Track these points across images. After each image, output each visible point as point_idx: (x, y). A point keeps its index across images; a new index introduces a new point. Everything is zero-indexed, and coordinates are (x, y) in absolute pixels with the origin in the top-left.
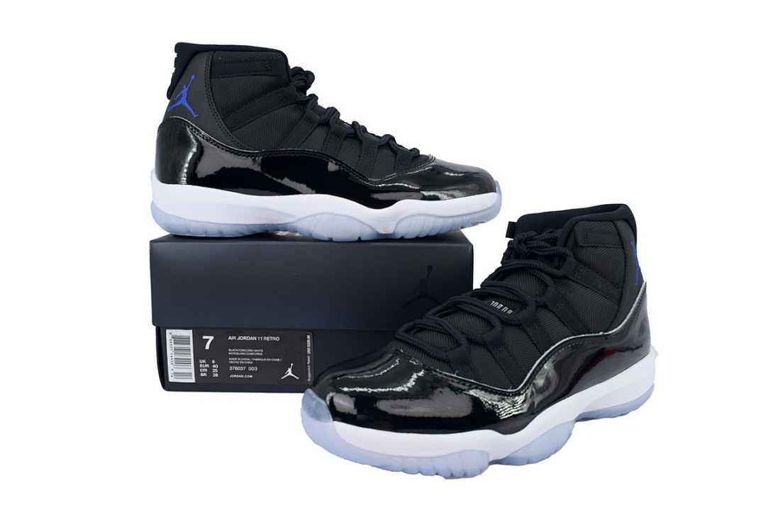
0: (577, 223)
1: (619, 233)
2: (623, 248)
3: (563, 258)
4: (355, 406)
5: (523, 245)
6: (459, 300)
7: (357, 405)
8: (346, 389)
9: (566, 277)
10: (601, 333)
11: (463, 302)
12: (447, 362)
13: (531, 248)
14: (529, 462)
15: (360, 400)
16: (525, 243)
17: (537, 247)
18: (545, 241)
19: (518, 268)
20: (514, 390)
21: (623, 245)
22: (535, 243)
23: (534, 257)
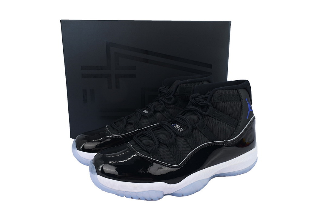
0: (216, 91)
1: (239, 95)
2: (241, 102)
3: (208, 107)
4: (116, 170)
5: (194, 100)
6: (163, 123)
7: (117, 170)
8: (110, 162)
9: (208, 115)
10: (224, 141)
11: (165, 124)
12: (148, 152)
13: (196, 101)
14: (183, 195)
15: (119, 167)
16: (194, 99)
17: (199, 101)
18: (202, 98)
19: (191, 110)
20: (177, 165)
21: (241, 100)
22: (198, 99)
23: (198, 105)
